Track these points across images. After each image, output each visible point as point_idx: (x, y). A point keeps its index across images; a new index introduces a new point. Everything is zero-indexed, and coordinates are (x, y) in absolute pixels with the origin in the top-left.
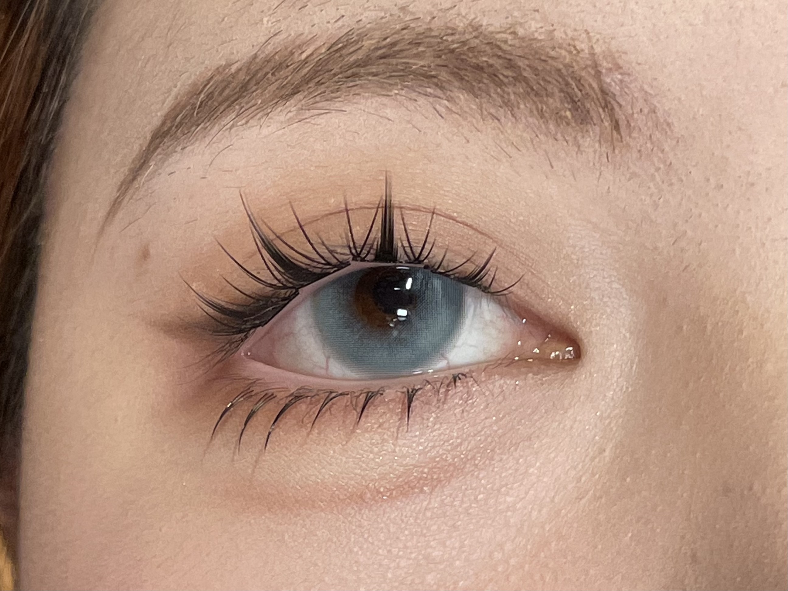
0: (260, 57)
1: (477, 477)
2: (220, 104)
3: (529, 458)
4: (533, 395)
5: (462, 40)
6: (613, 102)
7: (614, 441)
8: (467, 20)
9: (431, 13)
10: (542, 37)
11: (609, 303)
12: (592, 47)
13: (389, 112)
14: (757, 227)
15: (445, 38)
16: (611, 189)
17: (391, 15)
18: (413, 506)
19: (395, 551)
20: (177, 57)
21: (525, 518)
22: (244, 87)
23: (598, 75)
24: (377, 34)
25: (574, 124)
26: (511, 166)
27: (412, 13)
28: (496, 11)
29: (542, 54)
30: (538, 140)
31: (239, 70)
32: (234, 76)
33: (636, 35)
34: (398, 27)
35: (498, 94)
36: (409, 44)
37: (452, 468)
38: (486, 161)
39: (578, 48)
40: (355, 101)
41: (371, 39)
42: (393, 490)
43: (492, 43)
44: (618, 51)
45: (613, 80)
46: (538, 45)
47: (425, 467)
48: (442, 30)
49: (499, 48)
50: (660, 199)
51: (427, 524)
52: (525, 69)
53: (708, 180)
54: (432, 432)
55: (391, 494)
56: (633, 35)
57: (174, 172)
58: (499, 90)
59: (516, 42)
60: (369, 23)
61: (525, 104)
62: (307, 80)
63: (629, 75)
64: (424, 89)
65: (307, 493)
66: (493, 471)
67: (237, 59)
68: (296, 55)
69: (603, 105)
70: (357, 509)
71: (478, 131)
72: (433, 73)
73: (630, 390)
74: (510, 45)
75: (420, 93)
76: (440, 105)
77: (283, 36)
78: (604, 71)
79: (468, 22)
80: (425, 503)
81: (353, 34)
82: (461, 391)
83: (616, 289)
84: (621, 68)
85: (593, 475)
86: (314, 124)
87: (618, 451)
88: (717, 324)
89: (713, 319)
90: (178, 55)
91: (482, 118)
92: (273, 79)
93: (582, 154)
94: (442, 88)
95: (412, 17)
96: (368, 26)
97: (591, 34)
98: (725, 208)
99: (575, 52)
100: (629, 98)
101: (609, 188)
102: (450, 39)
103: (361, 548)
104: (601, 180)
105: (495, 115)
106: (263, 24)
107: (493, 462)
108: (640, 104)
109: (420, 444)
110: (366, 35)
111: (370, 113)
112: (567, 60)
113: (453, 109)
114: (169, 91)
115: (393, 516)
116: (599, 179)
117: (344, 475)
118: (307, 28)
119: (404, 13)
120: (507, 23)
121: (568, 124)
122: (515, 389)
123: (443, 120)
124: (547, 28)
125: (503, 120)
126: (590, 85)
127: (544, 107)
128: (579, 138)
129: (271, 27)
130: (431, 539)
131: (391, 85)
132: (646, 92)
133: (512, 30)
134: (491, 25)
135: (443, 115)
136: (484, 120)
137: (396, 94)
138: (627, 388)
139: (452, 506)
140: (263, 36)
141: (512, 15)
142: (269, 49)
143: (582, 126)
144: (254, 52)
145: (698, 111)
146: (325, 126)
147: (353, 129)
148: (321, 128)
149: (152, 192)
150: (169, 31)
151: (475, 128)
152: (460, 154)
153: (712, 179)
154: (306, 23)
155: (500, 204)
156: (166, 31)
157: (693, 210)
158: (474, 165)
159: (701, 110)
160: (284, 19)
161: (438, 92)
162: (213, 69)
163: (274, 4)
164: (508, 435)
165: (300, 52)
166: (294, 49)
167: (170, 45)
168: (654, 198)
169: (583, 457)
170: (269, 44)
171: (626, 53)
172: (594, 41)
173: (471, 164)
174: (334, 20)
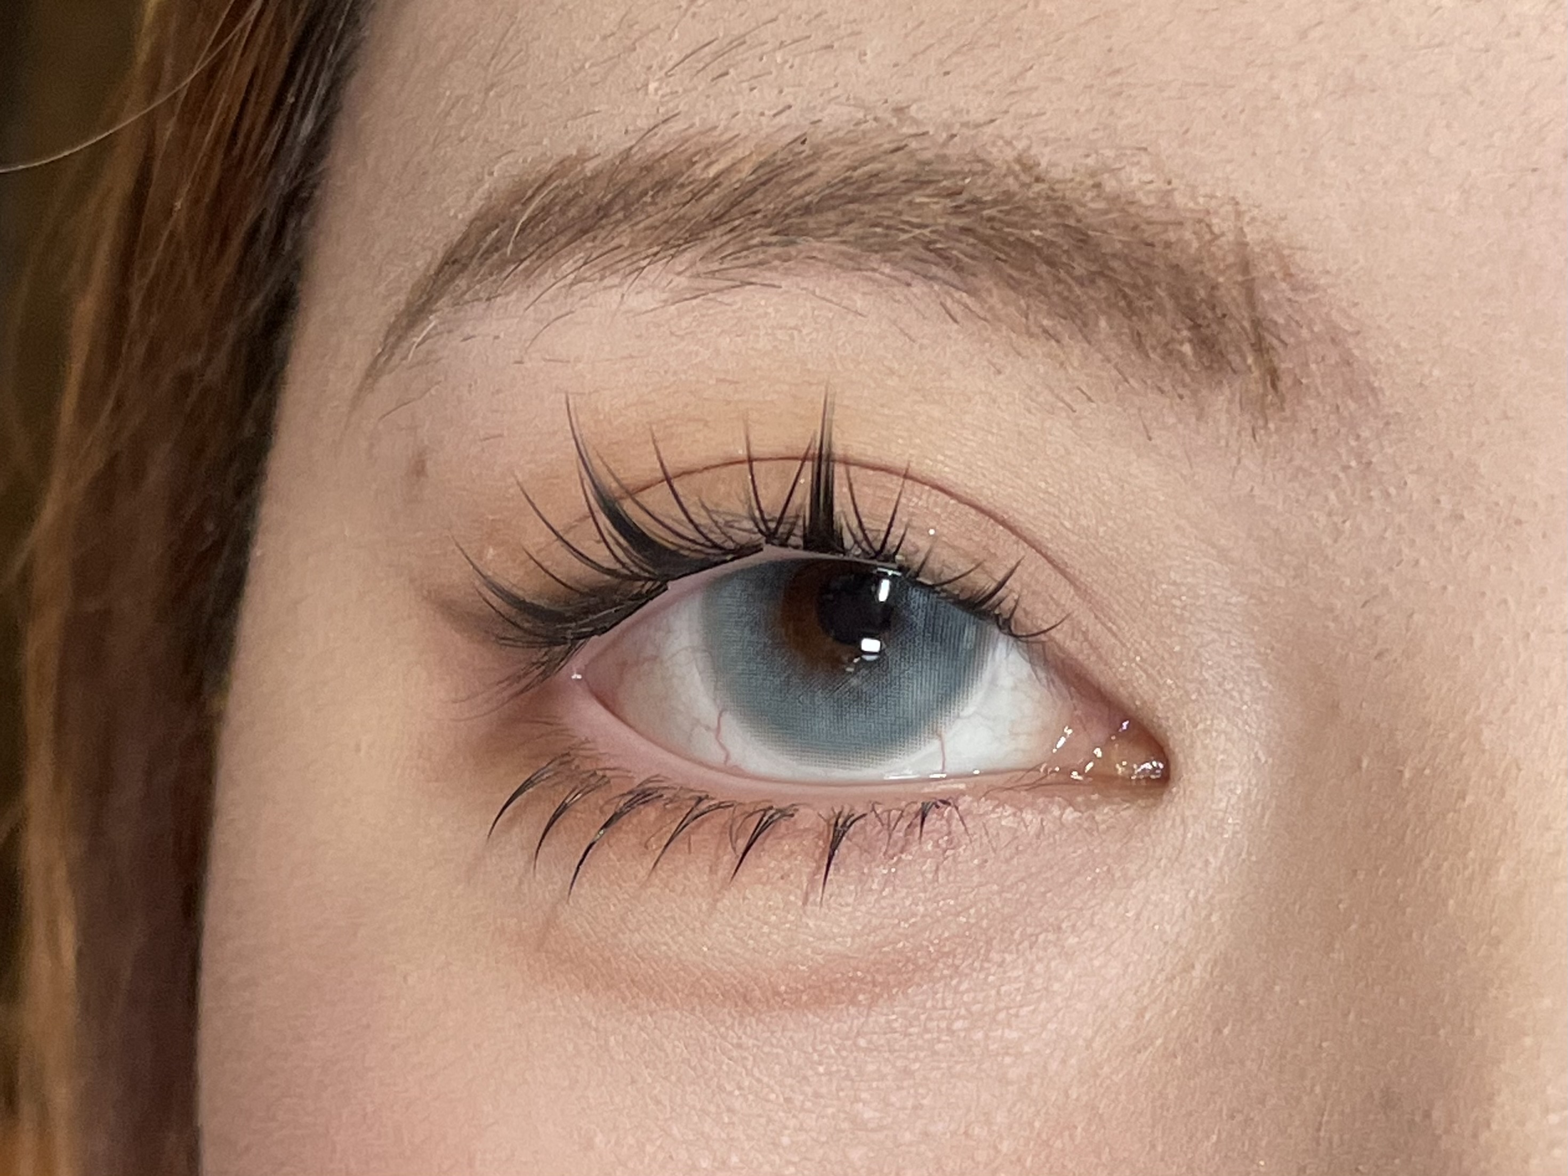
0: (636, 158)
1: (956, 988)
2: (560, 232)
4: (1072, 849)
6: (1271, 338)
7: (1212, 951)
8: (1014, 148)
9: (947, 126)
10: (1150, 201)
12: (1241, 229)
13: (860, 303)
14: (1518, 602)
16: (1256, 491)
17: (876, 119)
18: (836, 1025)
21: (1035, 1071)
22: (603, 211)
23: (1249, 284)
24: (850, 153)
25: (1196, 368)
26: (1075, 427)
27: (915, 122)
28: (1068, 140)
29: (1146, 233)
30: (1127, 387)
31: (596, 175)
32: (586, 183)
33: (1327, 217)
34: (887, 144)
36: (905, 181)
38: (1030, 412)
39: (1215, 229)
40: (798, 271)
41: (835, 160)
44: (1289, 246)
45: (1274, 296)
46: (1140, 215)
48: (967, 162)
50: (1344, 522)
52: (1112, 257)
53: (1438, 501)
55: (799, 998)
56: (1321, 217)
57: (473, 337)
59: (1102, 205)
60: (836, 129)
61: (1108, 320)
63: (1306, 290)
64: (925, 266)
66: (986, 979)
67: (596, 151)
68: (699, 167)
69: (1253, 339)
70: (735, 1014)
71: (1019, 354)
73: (1254, 858)
75: (916, 272)
76: (953, 299)
77: (680, 125)
78: (1260, 277)
79: (1015, 153)
80: (858, 1023)
84: (1291, 275)
86: (722, 303)
88: (1424, 769)
89: (1416, 761)
91: (1028, 334)
93: (1206, 422)
94: (959, 270)
95: (913, 130)
96: (833, 134)
97: (1243, 207)
98: (1465, 558)
99: (1208, 237)
100: (1303, 333)
101: (1252, 490)
102: (979, 181)
103: (739, 1086)
104: (1239, 472)
105: (1053, 331)
106: (646, 94)
108: (1323, 345)
110: (828, 150)
111: (824, 298)
112: (1193, 250)
113: (978, 310)
114: (479, 179)
116: (1235, 470)
119: (899, 120)
120: (1088, 166)
121: (1186, 366)
122: (1039, 835)
123: (955, 326)
124: (1160, 186)
125: (1066, 340)
127: (1145, 331)
128: (1204, 393)
129: (661, 104)
132: (1336, 325)
133: (1095, 180)
134: (1058, 165)
135: (957, 318)
136: (1030, 337)
137: (873, 268)
138: (1249, 854)
139: (905, 1034)
140: (646, 117)
141: (1096, 152)
142: (655, 144)
143: (1210, 373)
144: (628, 145)
145: (1431, 372)
146: (741, 308)
147: (792, 322)
148: (734, 312)
149: (437, 361)
150: (492, 58)
151: (1014, 349)
152: (981, 392)
153: (1443, 498)
154: (723, 108)
155: (1047, 492)
156: (488, 57)
157: (1406, 551)
158: (1007, 417)
159: (1436, 372)
160: (685, 91)
161: (949, 275)
162: (556, 159)
163: (671, 58)
164: (1020, 918)
165: (707, 161)
166: (695, 154)
167: (492, 86)
168: (1335, 519)
169: (1153, 973)
170: (656, 134)
171: (1301, 248)
172: (1247, 219)
173: (999, 412)
174: (775, 111)
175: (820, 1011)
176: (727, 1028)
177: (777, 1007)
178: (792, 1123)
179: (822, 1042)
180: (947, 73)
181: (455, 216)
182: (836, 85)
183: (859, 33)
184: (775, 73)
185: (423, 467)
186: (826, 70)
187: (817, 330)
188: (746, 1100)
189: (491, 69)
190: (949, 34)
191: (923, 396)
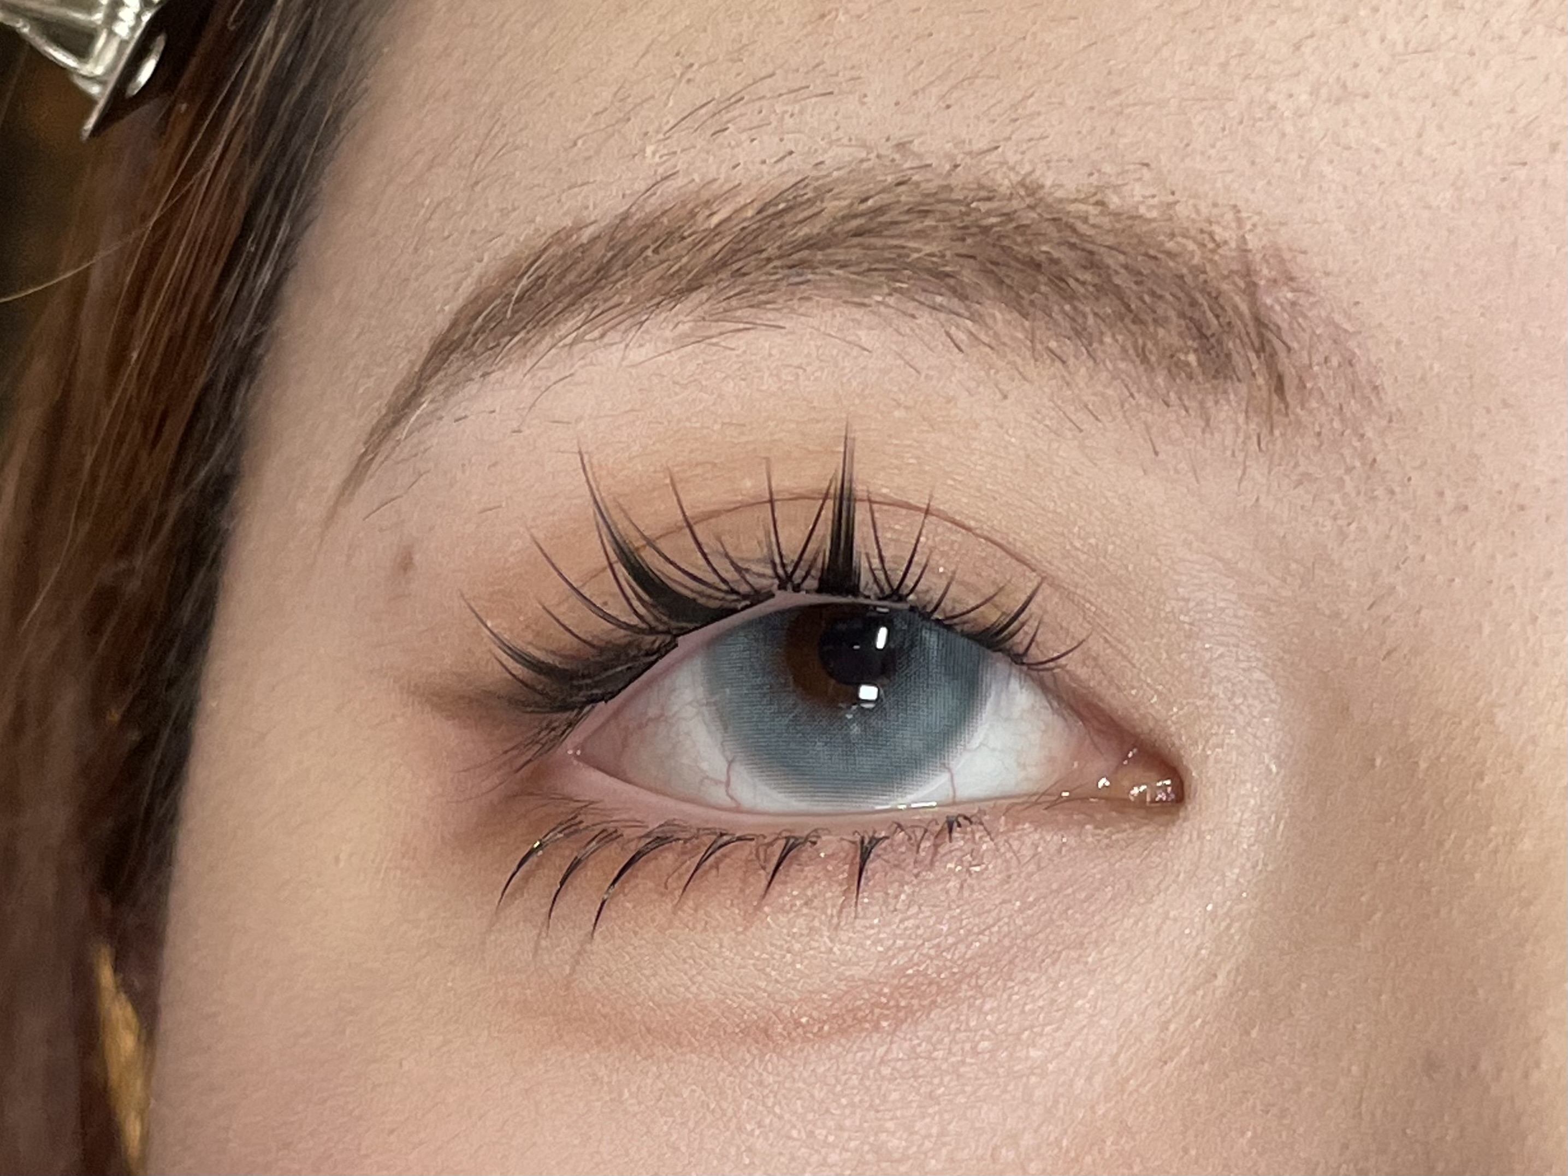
0: (635, 218)
1: (980, 1009)
2: (557, 298)
3: (1076, 981)
4: (1092, 865)
5: (1005, 211)
6: (1276, 342)
7: (1233, 960)
8: (1018, 173)
9: (950, 157)
10: (1154, 214)
11: (1244, 708)
12: (1243, 237)
13: (864, 336)
14: (1525, 588)
15: (973, 205)
16: (1261, 501)
17: (878, 156)
18: (859, 1054)
19: (820, 1133)
20: (486, 205)
21: (1061, 1090)
22: (603, 271)
23: (1251, 290)
24: (853, 190)
25: (1200, 378)
26: (1082, 447)
27: (919, 156)
28: (1070, 161)
29: (1149, 246)
30: (1133, 402)
31: (594, 240)
32: (584, 248)
33: (1325, 221)
34: (890, 179)
35: (1066, 314)
36: (909, 211)
37: (934, 989)
38: (1036, 435)
39: (1217, 238)
40: (802, 310)
41: (838, 199)
42: (825, 1022)
43: (1060, 219)
44: (1290, 250)
45: (1277, 300)
46: (1145, 229)
47: (885, 984)
48: (971, 190)
49: (1074, 230)
50: (1349, 524)
51: (884, 1088)
52: (1117, 273)
53: (1441, 494)
54: (901, 921)
55: (821, 1029)
56: (1319, 220)
57: (466, 417)
58: (1067, 307)
59: (1106, 221)
60: (839, 169)
61: (1113, 336)
62: (718, 265)
63: (1309, 293)
64: (929, 296)
65: (668, 1018)
66: (1009, 999)
67: (593, 218)
68: (700, 218)
69: (1257, 344)
70: (755, 1052)
71: (1025, 378)
72: (948, 269)
73: (1270, 868)
74: (1094, 226)
75: (922, 303)
76: (958, 327)
77: (679, 181)
78: (1262, 283)
79: (1019, 178)
80: (881, 1051)
81: (806, 186)
82: (960, 849)
83: (1259, 682)
84: (1292, 279)
85: (1192, 1019)
86: (726, 348)
87: (1239, 979)
88: (1438, 758)
89: (1431, 751)
90: (490, 201)
91: (1033, 356)
92: (655, 259)
93: (1212, 434)
94: (963, 298)
95: (916, 163)
96: (835, 174)
97: (1244, 215)
98: (1469, 549)
99: (1211, 246)
100: (1306, 336)
101: (1257, 500)
102: (984, 206)
103: (760, 1124)
104: (1244, 483)
105: (1058, 351)
106: (644, 157)
107: (1010, 984)
108: (1325, 347)
109: (881, 941)
110: (831, 190)
111: (829, 335)
112: (1196, 261)
113: (983, 336)
114: (468, 267)
115: (821, 1070)
116: (1240, 481)
117: (737, 990)
118: (723, 170)
119: (903, 156)
120: (1091, 184)
121: (1190, 377)
122: (1059, 851)
123: (961, 355)
124: (1164, 199)
125: (1071, 361)
126: (1236, 308)
127: (1150, 345)
128: (1210, 404)
129: (658, 165)
130: (888, 1115)
131: (870, 286)
132: (1337, 326)
133: (1099, 197)
134: (1061, 186)
135: (963, 347)
136: (1036, 360)
137: (878, 302)
138: (1265, 865)
139: (930, 1058)
140: (644, 179)
141: (1099, 171)
142: (653, 202)
143: (1215, 382)
144: (626, 208)
145: (1431, 368)
146: (745, 352)
147: (796, 361)
148: (738, 356)
149: (426, 450)
150: (477, 156)
151: (1020, 373)
152: (988, 419)
153: (1448, 493)
154: (723, 162)
155: (1054, 512)
156: (472, 157)
157: (1411, 548)
158: (1013, 440)
159: (1436, 366)
160: (683, 150)
161: (955, 304)
162: (549, 233)
163: (668, 122)
164: (1041, 936)
165: (707, 213)
166: (697, 206)
167: (477, 183)
168: (1340, 522)
169: (1175, 987)
170: (654, 194)
171: (1305, 252)
172: (1248, 227)
173: (1007, 438)
174: (775, 159)
175: (843, 1041)
176: (747, 1067)
177: (799, 1039)
178: (815, 1158)
179: (845, 1073)
180: (948, 107)
181: (442, 310)
182: (838, 128)
183: (859, 78)
184: (774, 124)
185: (411, 559)
186: (825, 117)
187: (822, 369)
188: (766, 1139)
189: (475, 168)
190: (949, 71)
191: (932, 426)
